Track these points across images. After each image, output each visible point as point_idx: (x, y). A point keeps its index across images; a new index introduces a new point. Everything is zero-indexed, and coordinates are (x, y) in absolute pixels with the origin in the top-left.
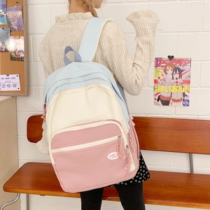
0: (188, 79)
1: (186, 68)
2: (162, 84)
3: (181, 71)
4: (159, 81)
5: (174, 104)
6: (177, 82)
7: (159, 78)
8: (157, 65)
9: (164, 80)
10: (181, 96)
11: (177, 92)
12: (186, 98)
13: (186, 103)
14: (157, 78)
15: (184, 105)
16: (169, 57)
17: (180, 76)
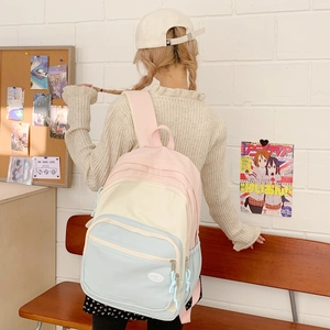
0: (290, 175)
1: (286, 159)
2: (251, 181)
3: (278, 164)
4: (247, 176)
5: (269, 212)
6: (273, 179)
7: (247, 171)
8: (244, 153)
9: (254, 174)
10: (279, 201)
11: (273, 194)
12: (286, 204)
13: (287, 211)
14: (244, 172)
15: (283, 215)
16: (261, 141)
17: (278, 171)
